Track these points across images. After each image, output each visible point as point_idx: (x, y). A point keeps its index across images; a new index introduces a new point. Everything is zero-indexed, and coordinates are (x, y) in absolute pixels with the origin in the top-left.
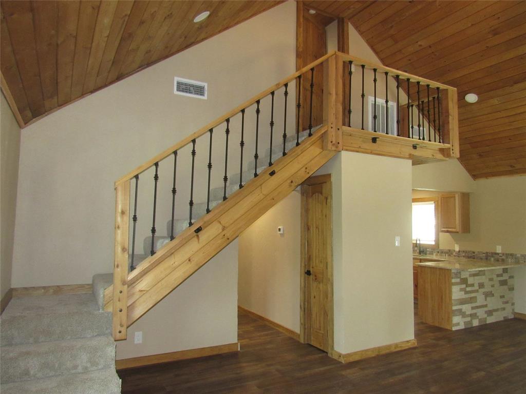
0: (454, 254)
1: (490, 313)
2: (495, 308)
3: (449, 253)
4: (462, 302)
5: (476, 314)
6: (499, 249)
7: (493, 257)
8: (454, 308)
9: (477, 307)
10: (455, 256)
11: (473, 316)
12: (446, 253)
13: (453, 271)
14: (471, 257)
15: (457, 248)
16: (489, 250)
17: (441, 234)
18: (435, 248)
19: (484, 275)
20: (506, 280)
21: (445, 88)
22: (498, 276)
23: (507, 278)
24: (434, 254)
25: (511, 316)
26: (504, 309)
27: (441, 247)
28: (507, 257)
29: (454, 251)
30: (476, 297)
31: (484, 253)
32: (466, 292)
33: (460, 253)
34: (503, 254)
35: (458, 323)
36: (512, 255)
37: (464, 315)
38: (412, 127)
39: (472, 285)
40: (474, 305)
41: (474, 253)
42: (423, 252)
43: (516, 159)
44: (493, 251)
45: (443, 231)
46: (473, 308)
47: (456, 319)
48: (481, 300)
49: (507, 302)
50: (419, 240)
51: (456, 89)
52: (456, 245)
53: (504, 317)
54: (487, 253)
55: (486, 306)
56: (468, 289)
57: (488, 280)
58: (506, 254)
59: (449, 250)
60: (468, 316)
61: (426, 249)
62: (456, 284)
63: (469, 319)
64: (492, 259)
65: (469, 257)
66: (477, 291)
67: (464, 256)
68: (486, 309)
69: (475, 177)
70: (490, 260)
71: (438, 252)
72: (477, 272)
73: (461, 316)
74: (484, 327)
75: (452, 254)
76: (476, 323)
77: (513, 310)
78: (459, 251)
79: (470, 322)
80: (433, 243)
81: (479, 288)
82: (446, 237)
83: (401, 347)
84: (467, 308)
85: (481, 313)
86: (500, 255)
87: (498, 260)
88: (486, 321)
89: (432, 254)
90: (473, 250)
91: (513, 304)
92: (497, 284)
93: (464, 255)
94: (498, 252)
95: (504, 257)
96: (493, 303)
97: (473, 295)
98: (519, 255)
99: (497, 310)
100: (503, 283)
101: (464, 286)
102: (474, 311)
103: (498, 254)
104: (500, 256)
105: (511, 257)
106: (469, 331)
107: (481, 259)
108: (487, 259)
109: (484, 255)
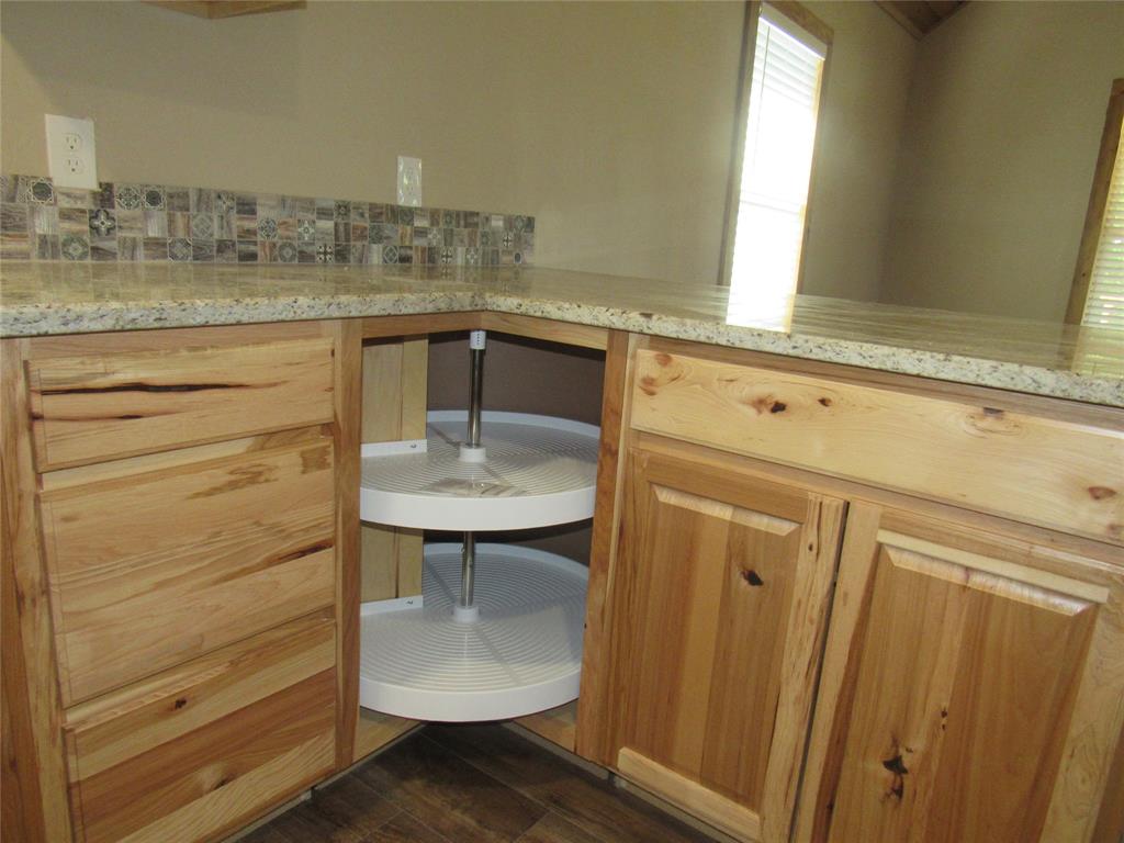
0: (44, 223)
6: (409, 186)
7: (378, 239)
10: (47, 245)
14: (222, 247)
16: (363, 193)
28: (449, 237)
29: (44, 190)
31: (324, 213)
33: (119, 211)
34: (434, 216)
36: (469, 218)
41: (247, 207)
54: (344, 208)
78: (105, 195)
86: (420, 223)
93: (154, 230)
94: (402, 201)
95: (435, 238)
98: (498, 223)
103: (402, 215)
104: (421, 233)
107: (305, 257)
108: (341, 255)
109: (328, 225)
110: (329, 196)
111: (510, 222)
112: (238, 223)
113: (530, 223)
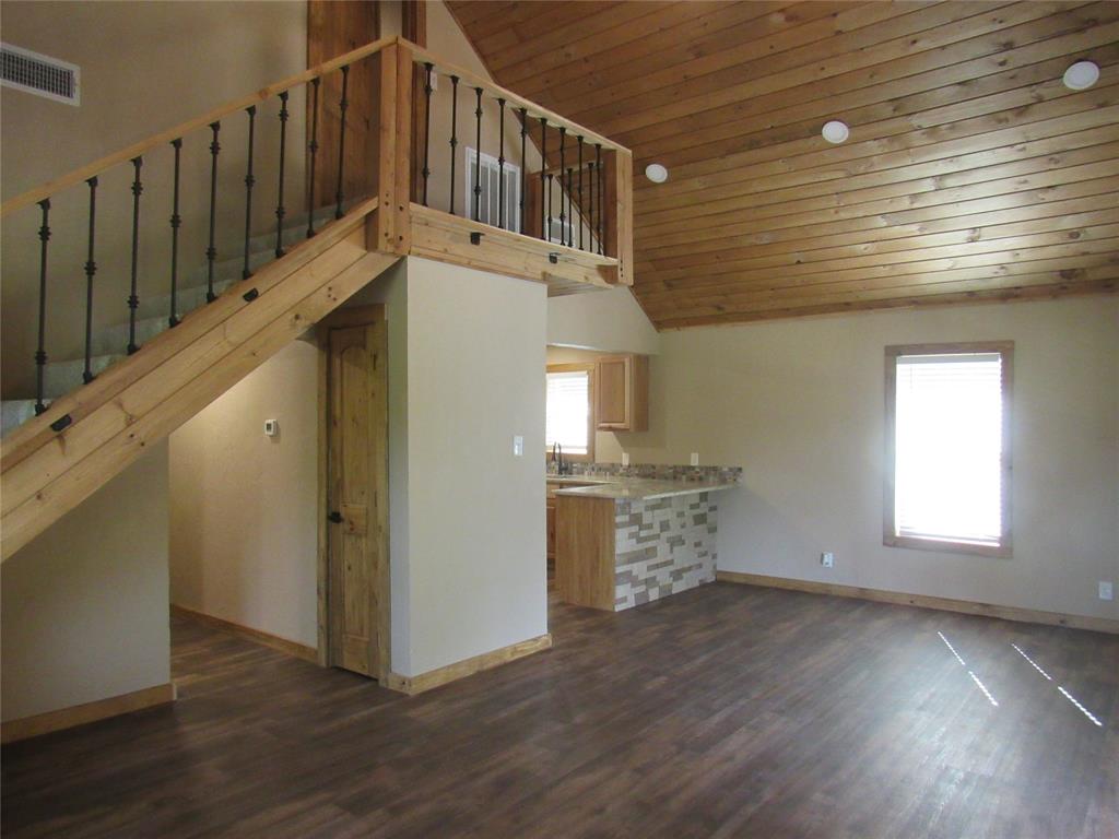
0: (621, 471)
1: (677, 575)
2: (686, 565)
3: (612, 469)
4: (633, 558)
5: (654, 578)
6: (695, 460)
7: (684, 474)
8: (619, 570)
9: (657, 566)
10: (621, 475)
11: (650, 582)
12: (607, 470)
13: (617, 501)
14: (648, 475)
15: (626, 461)
16: (681, 462)
17: (598, 433)
18: (589, 462)
19: (670, 506)
20: (705, 514)
21: (611, 147)
22: (693, 507)
23: (706, 510)
24: (586, 473)
25: (711, 579)
26: (700, 566)
27: (599, 460)
28: (707, 474)
29: (621, 465)
30: (654, 549)
31: (671, 468)
32: (640, 540)
33: (632, 469)
34: (701, 468)
35: (625, 597)
36: (715, 469)
37: (634, 582)
38: (550, 220)
39: (650, 526)
40: (652, 562)
41: (654, 467)
42: (566, 469)
43: (725, 295)
44: (685, 464)
45: (601, 428)
46: (650, 568)
47: (622, 591)
48: (663, 552)
49: (705, 554)
50: (560, 448)
51: (630, 151)
52: (624, 455)
53: (700, 581)
54: (675, 467)
55: (671, 562)
56: (643, 534)
57: (675, 514)
58: (707, 468)
59: (613, 465)
60: (640, 583)
61: (572, 463)
62: (624, 525)
63: (642, 588)
64: (684, 477)
65: (645, 476)
66: (658, 536)
67: (637, 475)
68: (672, 568)
69: (659, 325)
70: (680, 479)
71: (593, 469)
72: (659, 502)
73: (629, 585)
74: (667, 601)
75: (617, 471)
76: (654, 595)
77: (715, 567)
78: (629, 466)
79: (645, 594)
80: (584, 452)
81: (662, 531)
82: (607, 439)
83: (522, 651)
84: (640, 569)
85: (663, 576)
86: (698, 470)
87: (693, 480)
88: (670, 590)
89: (583, 473)
90: (653, 463)
91: (714, 557)
92: (690, 521)
93: (637, 472)
94: (692, 464)
95: (702, 474)
96: (683, 557)
97: (650, 544)
98: (726, 469)
99: (690, 569)
100: (700, 520)
101: (635, 529)
102: (652, 573)
103: (693, 468)
104: (697, 473)
105: (713, 472)
106: (643, 610)
107: (666, 478)
108: (675, 478)
109: (671, 471)
110: (671, 464)
111: (731, 469)
112: (652, 470)
113: (740, 469)
